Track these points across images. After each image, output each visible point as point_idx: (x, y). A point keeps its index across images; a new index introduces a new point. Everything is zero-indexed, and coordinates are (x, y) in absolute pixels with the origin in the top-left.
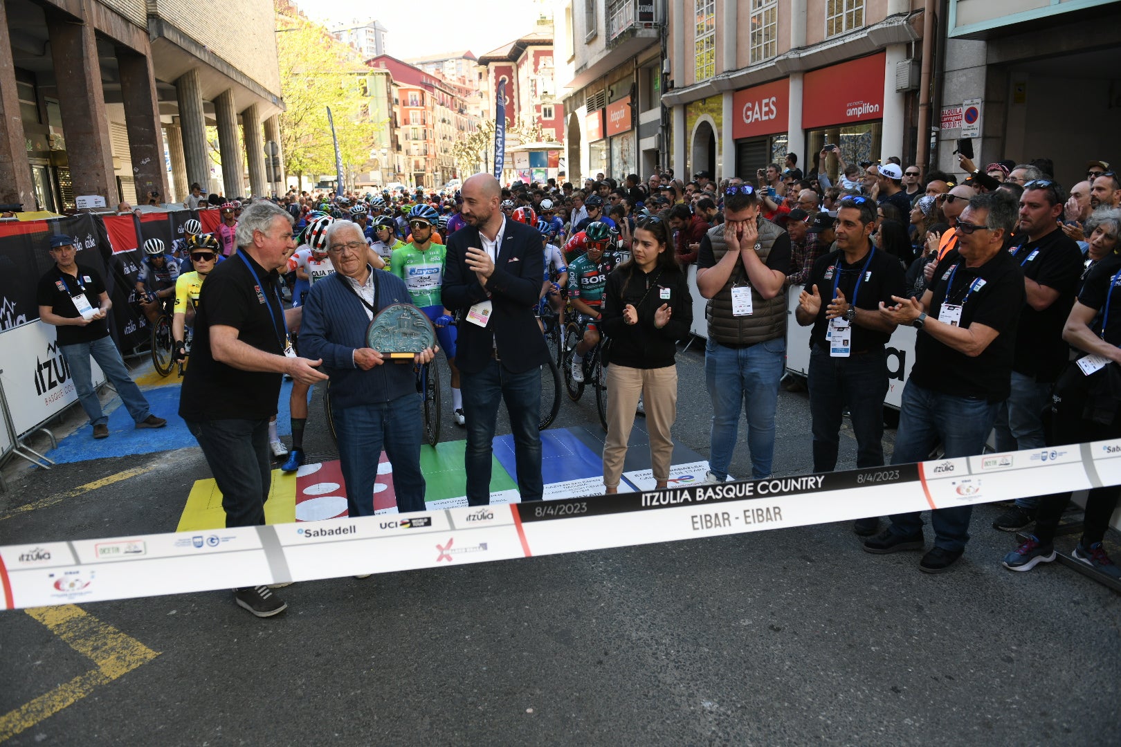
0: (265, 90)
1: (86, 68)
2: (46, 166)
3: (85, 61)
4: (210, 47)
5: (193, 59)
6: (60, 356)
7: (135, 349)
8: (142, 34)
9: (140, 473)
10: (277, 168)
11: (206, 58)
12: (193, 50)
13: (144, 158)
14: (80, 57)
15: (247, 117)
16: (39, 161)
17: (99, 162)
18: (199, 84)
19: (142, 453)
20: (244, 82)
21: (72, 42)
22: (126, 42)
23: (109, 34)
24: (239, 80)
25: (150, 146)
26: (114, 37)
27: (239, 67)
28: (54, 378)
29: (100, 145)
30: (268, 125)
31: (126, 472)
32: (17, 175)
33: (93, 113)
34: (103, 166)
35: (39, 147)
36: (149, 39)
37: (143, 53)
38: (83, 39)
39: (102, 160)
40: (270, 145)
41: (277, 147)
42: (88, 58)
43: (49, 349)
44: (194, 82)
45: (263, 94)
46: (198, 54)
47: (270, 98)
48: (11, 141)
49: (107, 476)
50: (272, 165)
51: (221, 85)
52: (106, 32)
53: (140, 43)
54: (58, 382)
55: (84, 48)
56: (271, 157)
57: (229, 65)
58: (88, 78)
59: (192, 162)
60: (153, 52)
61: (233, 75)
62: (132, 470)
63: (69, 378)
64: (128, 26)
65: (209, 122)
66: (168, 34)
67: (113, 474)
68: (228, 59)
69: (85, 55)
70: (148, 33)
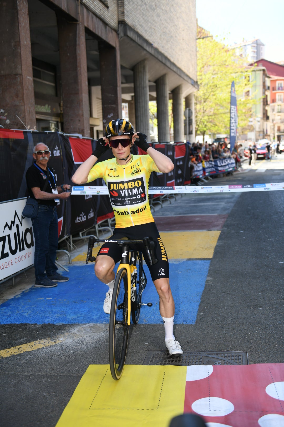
0: (187, 76)
1: (78, 52)
2: (57, 122)
3: (77, 47)
4: (155, 45)
5: (145, 52)
6: (15, 234)
7: (80, 233)
8: (114, 33)
9: (48, 345)
10: (191, 126)
11: (152, 52)
12: (145, 46)
13: (109, 113)
14: (74, 45)
15: (175, 93)
16: (54, 119)
17: (80, 112)
18: (147, 69)
19: (58, 324)
20: (175, 69)
21: (71, 35)
22: (104, 37)
23: (94, 31)
24: (172, 68)
25: (114, 106)
26: (97, 33)
27: (172, 60)
28: (7, 250)
29: (82, 101)
30: (188, 100)
31: (37, 342)
32: (26, 114)
33: (79, 81)
34: (83, 115)
35: (55, 110)
36: (118, 37)
37: (114, 45)
38: (77, 32)
39: (82, 111)
40: (187, 111)
41: (192, 113)
42: (79, 45)
43: (5, 227)
44: (144, 68)
45: (186, 78)
46: (147, 49)
47: (190, 81)
48: (25, 91)
49: (21, 344)
50: (188, 124)
51: (160, 71)
52: (92, 29)
53: (112, 40)
54: (10, 254)
55: (77, 39)
56: (188, 119)
57: (166, 58)
58: (78, 58)
59: (139, 119)
60: (120, 46)
61: (168, 64)
62: (42, 341)
63: (20, 251)
64: (106, 28)
65: (152, 99)
66: (130, 34)
67: (26, 342)
68: (166, 54)
69: (77, 43)
70: (118, 34)
